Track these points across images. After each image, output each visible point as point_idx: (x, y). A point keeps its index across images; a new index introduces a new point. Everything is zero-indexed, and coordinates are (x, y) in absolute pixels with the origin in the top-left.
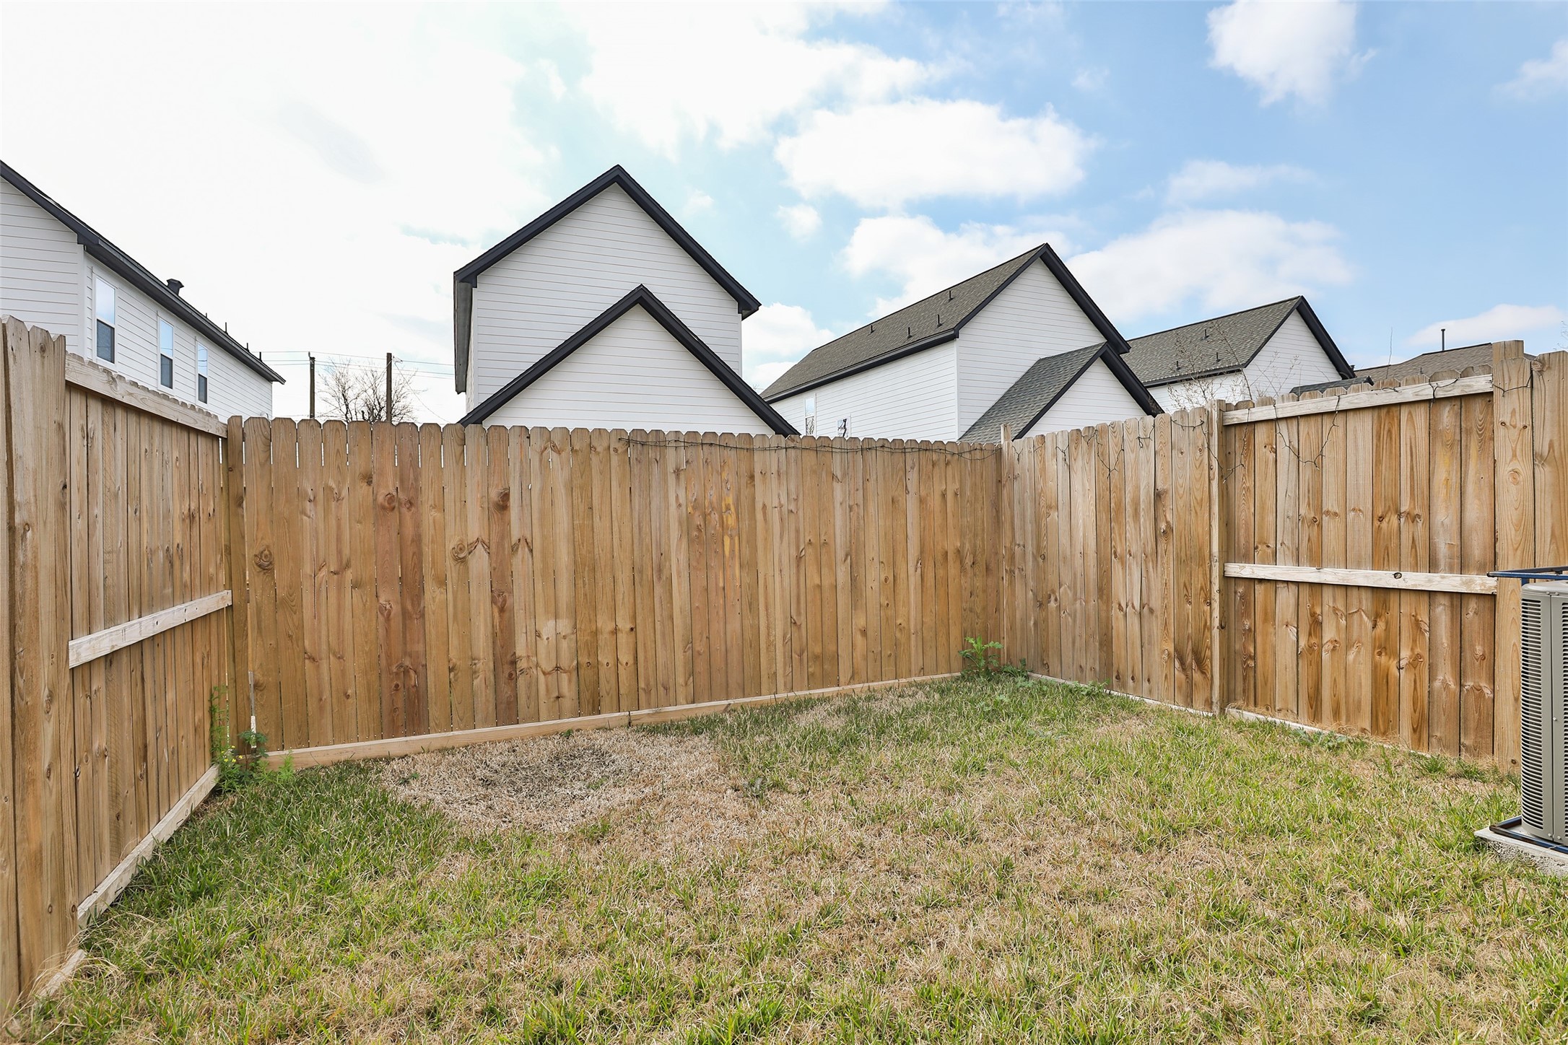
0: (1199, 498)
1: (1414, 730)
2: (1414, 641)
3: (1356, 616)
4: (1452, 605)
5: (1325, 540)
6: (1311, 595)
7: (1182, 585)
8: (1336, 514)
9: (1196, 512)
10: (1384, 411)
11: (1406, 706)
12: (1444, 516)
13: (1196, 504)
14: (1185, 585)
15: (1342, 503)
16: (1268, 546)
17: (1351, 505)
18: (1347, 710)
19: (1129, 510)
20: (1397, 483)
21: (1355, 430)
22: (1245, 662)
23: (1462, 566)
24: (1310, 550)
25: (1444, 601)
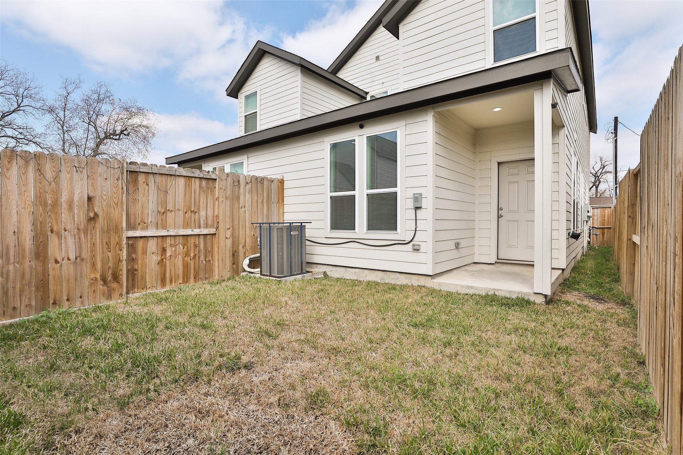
0: (116, 202)
1: (195, 278)
2: (195, 250)
3: (178, 246)
4: (204, 238)
5: (168, 220)
6: (162, 241)
7: (105, 244)
8: (172, 211)
9: (114, 208)
10: (187, 178)
11: (192, 271)
12: (203, 213)
13: (114, 204)
14: (107, 243)
15: (174, 207)
16: (145, 223)
17: (177, 208)
18: (175, 279)
19: (64, 205)
20: (190, 201)
21: (178, 183)
22: (133, 273)
23: (207, 226)
24: (162, 224)
25: (202, 237)
